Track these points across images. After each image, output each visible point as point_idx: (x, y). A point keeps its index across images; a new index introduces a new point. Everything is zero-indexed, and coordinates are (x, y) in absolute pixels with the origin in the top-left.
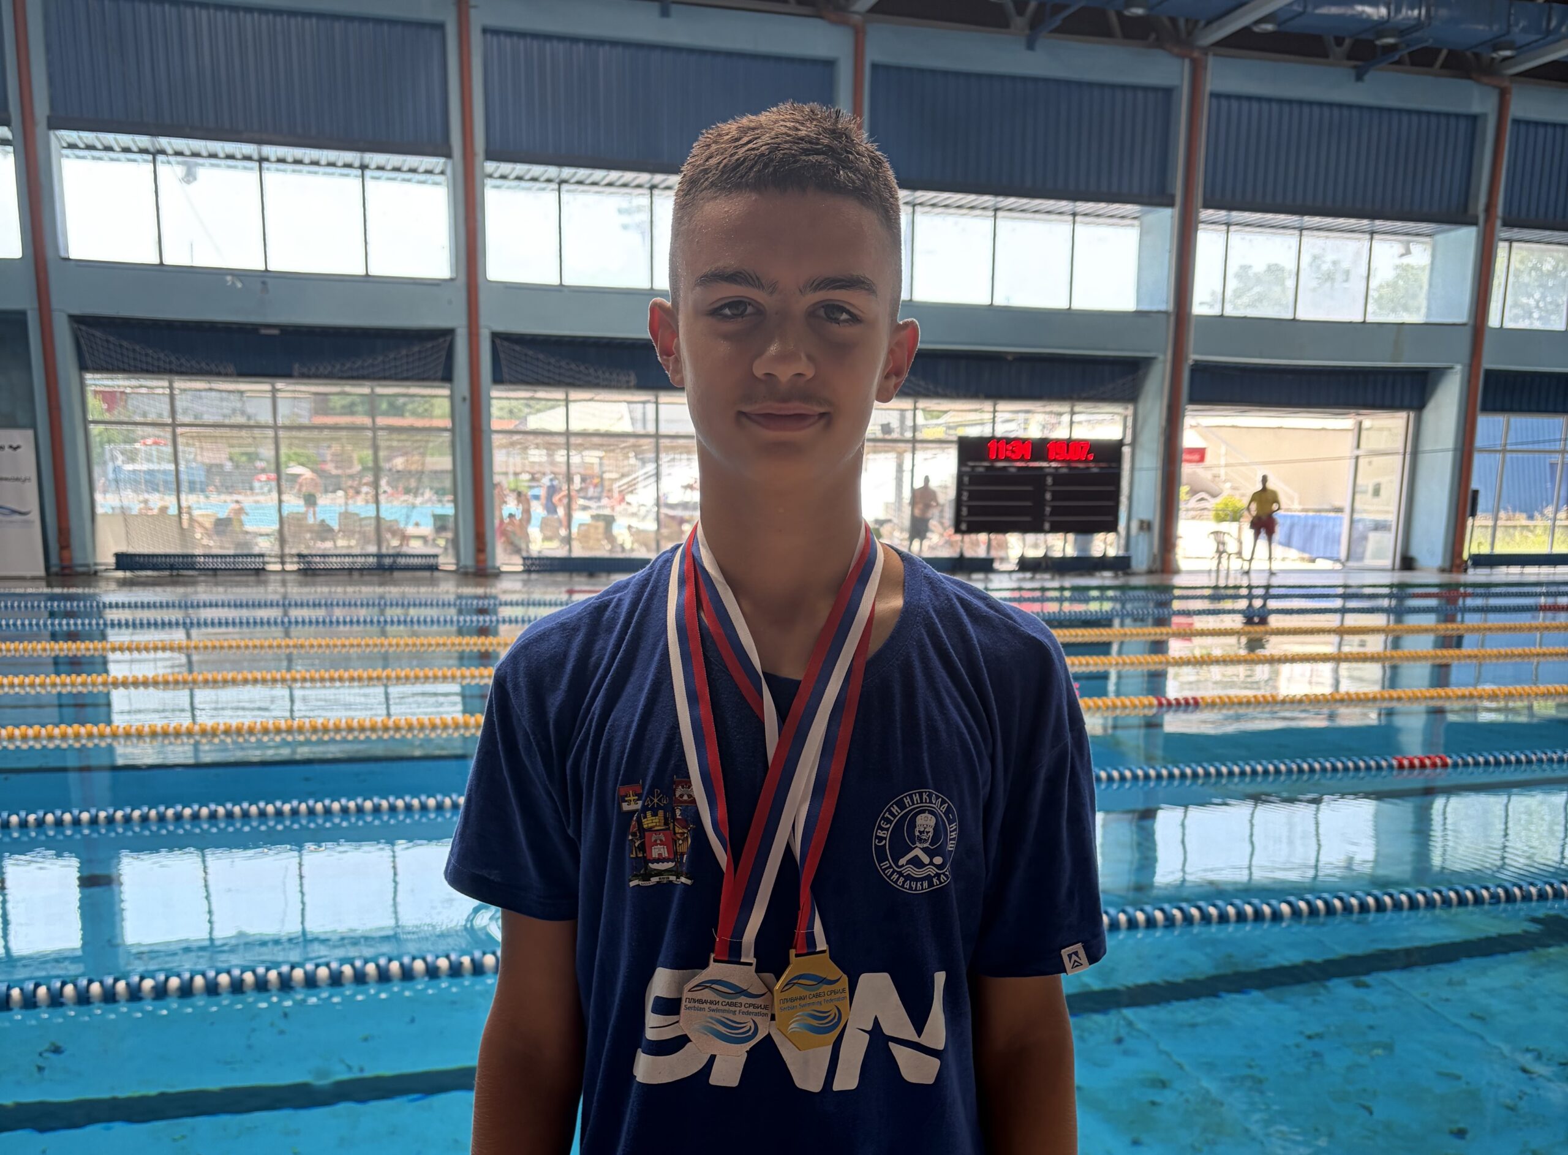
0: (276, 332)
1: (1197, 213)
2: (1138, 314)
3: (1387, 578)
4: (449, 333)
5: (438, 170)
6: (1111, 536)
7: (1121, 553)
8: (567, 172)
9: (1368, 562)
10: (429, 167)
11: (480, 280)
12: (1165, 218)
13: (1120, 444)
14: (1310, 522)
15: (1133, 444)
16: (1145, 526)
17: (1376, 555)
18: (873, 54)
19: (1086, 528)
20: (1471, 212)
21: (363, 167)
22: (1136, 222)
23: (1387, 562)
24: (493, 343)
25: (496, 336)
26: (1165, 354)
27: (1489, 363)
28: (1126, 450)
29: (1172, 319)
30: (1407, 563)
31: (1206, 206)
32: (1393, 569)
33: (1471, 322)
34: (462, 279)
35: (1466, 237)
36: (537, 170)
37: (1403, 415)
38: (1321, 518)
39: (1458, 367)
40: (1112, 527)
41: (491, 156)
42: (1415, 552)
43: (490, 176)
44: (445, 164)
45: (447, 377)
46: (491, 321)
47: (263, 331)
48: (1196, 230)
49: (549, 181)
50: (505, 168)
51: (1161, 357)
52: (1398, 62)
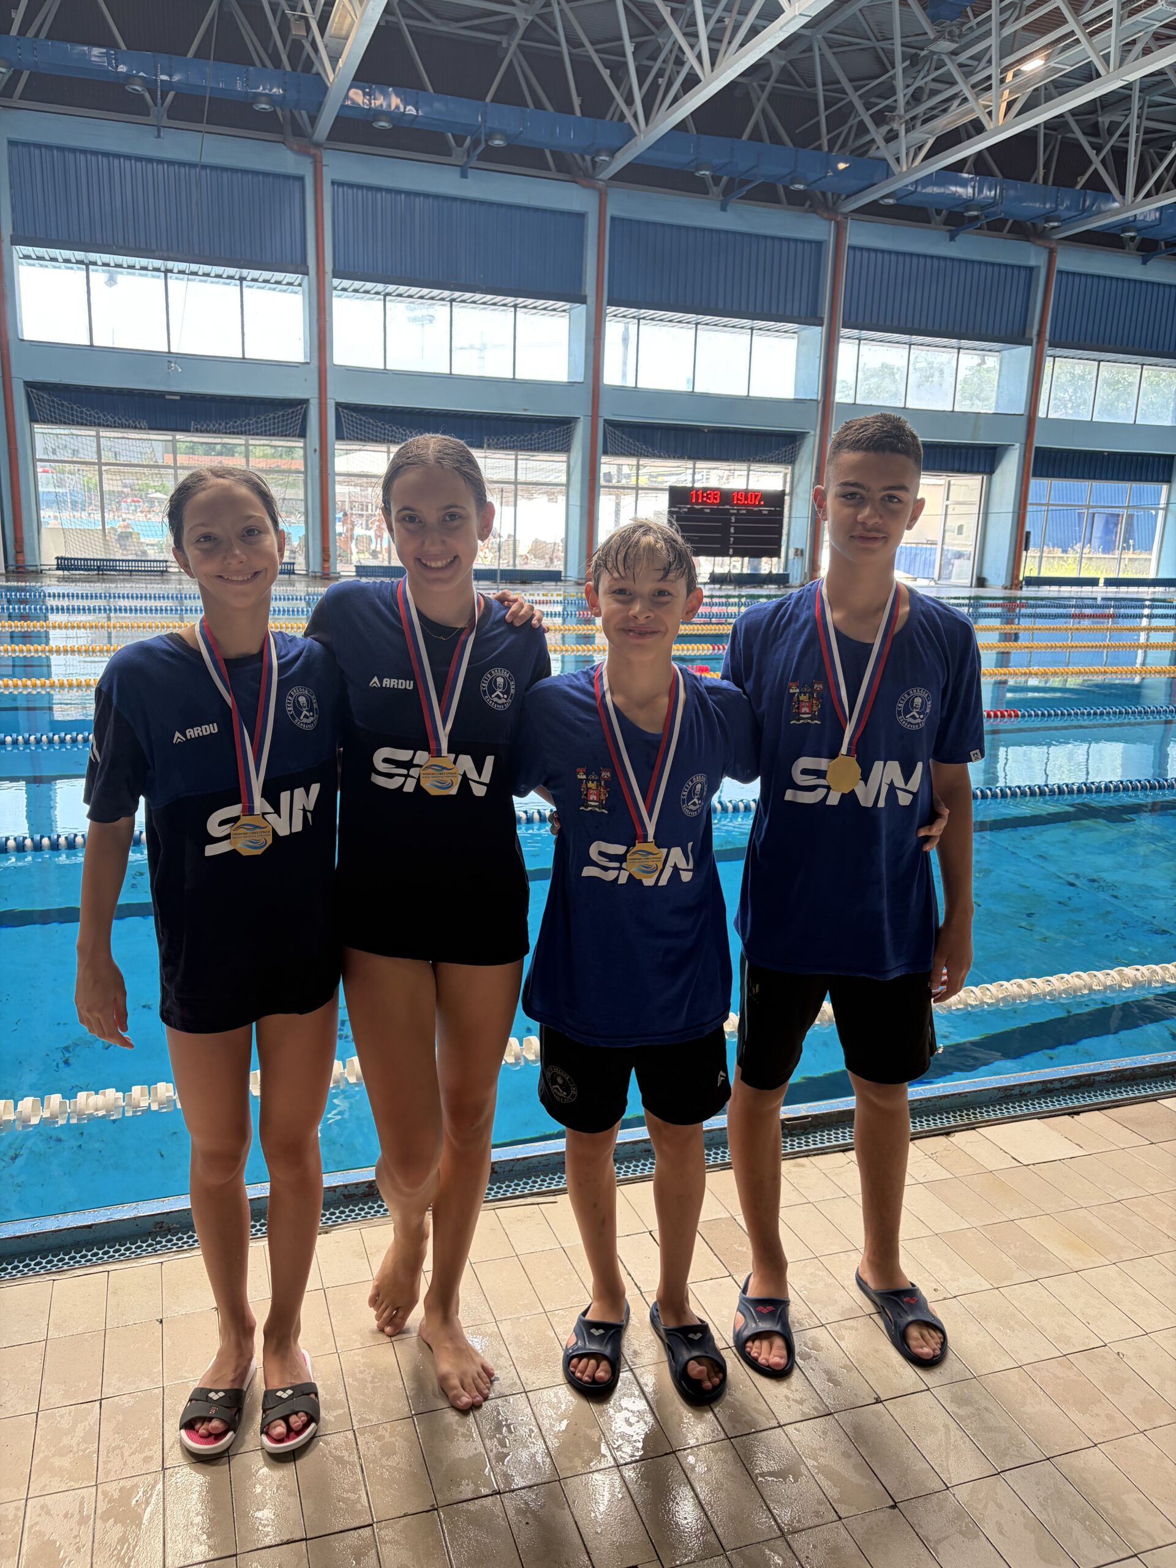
0: (178, 398)
1: (839, 331)
2: (797, 401)
3: (967, 593)
4: (305, 402)
5: (296, 283)
6: (775, 560)
7: (781, 572)
8: (391, 288)
9: (954, 581)
10: (291, 281)
11: (328, 364)
12: (816, 334)
13: (783, 493)
14: (913, 551)
15: (791, 493)
16: (799, 553)
17: (959, 577)
18: (611, 211)
19: (757, 554)
20: (1027, 335)
21: (242, 279)
22: (795, 335)
23: (967, 582)
24: (337, 410)
25: (338, 405)
26: (815, 430)
27: (1039, 442)
28: (787, 498)
29: (821, 405)
30: (981, 582)
31: (845, 327)
32: (971, 586)
33: (1027, 414)
34: (315, 363)
35: (1024, 353)
36: (369, 286)
37: (980, 477)
38: (921, 549)
39: (1017, 445)
40: (775, 553)
41: (336, 275)
42: (985, 575)
43: (335, 288)
44: (302, 279)
45: (302, 434)
46: (337, 394)
47: (168, 397)
48: (838, 342)
49: (377, 293)
50: (346, 283)
51: (812, 433)
52: (979, 228)
